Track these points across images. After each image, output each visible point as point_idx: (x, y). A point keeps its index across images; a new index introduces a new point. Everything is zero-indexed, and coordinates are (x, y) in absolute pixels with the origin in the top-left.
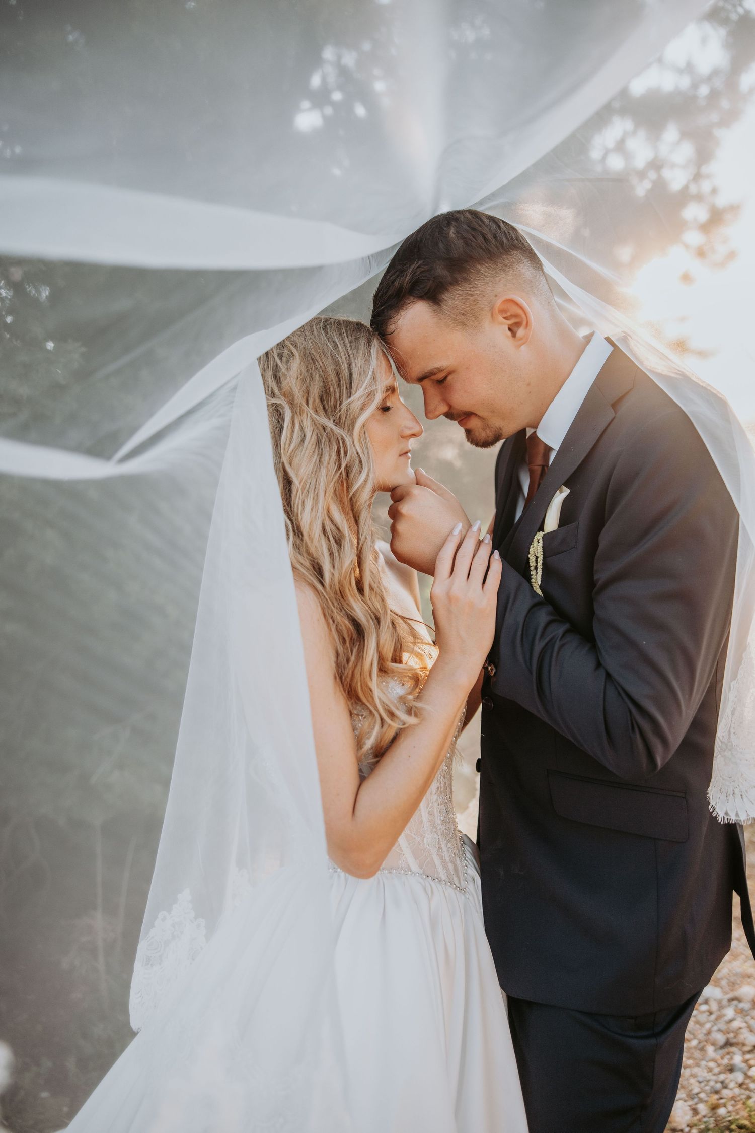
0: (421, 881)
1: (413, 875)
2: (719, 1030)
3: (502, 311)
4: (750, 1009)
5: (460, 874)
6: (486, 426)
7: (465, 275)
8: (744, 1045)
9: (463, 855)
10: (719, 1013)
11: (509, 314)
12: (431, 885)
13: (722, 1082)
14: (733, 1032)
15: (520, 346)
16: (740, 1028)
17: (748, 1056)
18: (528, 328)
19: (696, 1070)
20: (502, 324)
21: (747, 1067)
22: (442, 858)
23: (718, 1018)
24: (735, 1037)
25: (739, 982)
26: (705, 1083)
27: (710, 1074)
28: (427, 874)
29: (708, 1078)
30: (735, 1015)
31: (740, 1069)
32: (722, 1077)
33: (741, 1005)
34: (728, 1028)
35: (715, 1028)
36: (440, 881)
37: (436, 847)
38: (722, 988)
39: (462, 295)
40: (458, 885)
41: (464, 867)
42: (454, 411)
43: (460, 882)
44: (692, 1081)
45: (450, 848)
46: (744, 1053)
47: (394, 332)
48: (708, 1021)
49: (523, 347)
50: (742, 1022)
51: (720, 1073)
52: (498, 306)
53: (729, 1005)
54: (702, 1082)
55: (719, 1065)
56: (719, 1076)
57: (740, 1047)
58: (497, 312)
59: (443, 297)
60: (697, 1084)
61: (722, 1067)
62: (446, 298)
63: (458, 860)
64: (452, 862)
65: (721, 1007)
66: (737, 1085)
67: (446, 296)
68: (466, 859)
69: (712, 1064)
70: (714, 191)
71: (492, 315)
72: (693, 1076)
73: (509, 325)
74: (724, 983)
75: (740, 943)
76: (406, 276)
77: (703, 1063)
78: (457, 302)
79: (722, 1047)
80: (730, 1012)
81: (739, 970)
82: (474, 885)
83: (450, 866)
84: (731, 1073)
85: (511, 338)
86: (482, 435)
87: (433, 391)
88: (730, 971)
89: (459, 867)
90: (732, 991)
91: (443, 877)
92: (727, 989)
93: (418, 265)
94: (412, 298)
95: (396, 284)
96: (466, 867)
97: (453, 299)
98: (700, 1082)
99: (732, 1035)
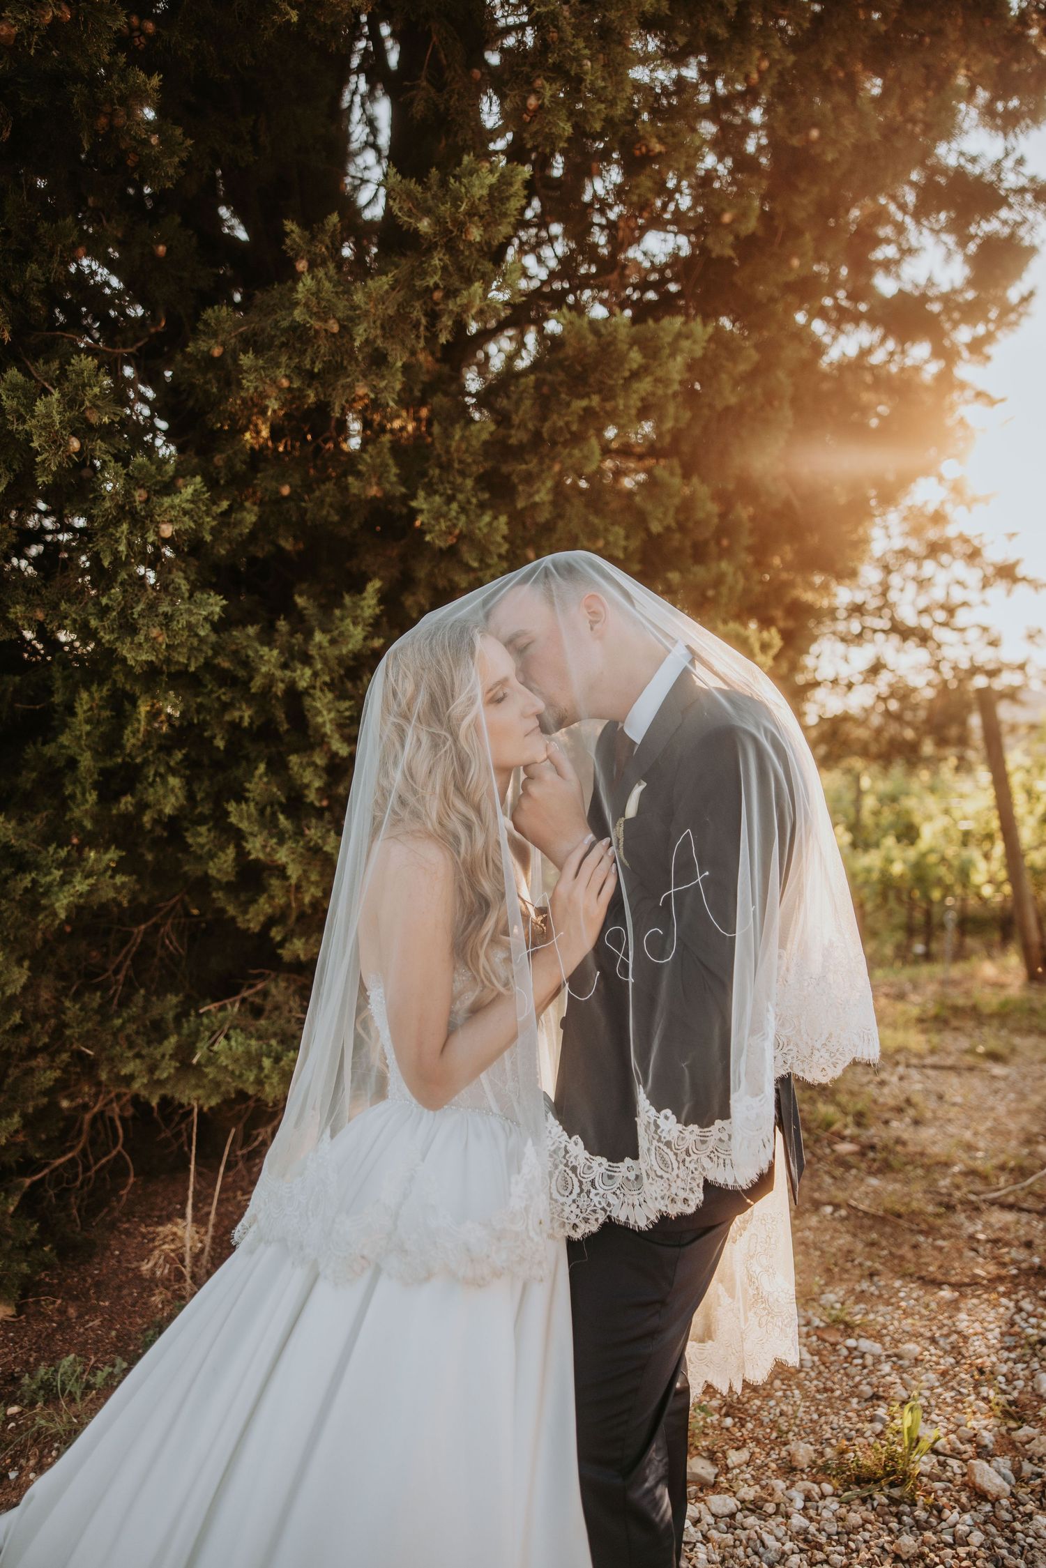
1: (494, 1115)
13: (857, 1431)
19: (832, 1418)
26: (840, 1430)
27: (847, 1422)
29: (844, 1426)
30: (891, 1371)
33: (900, 1362)
98: (834, 1429)
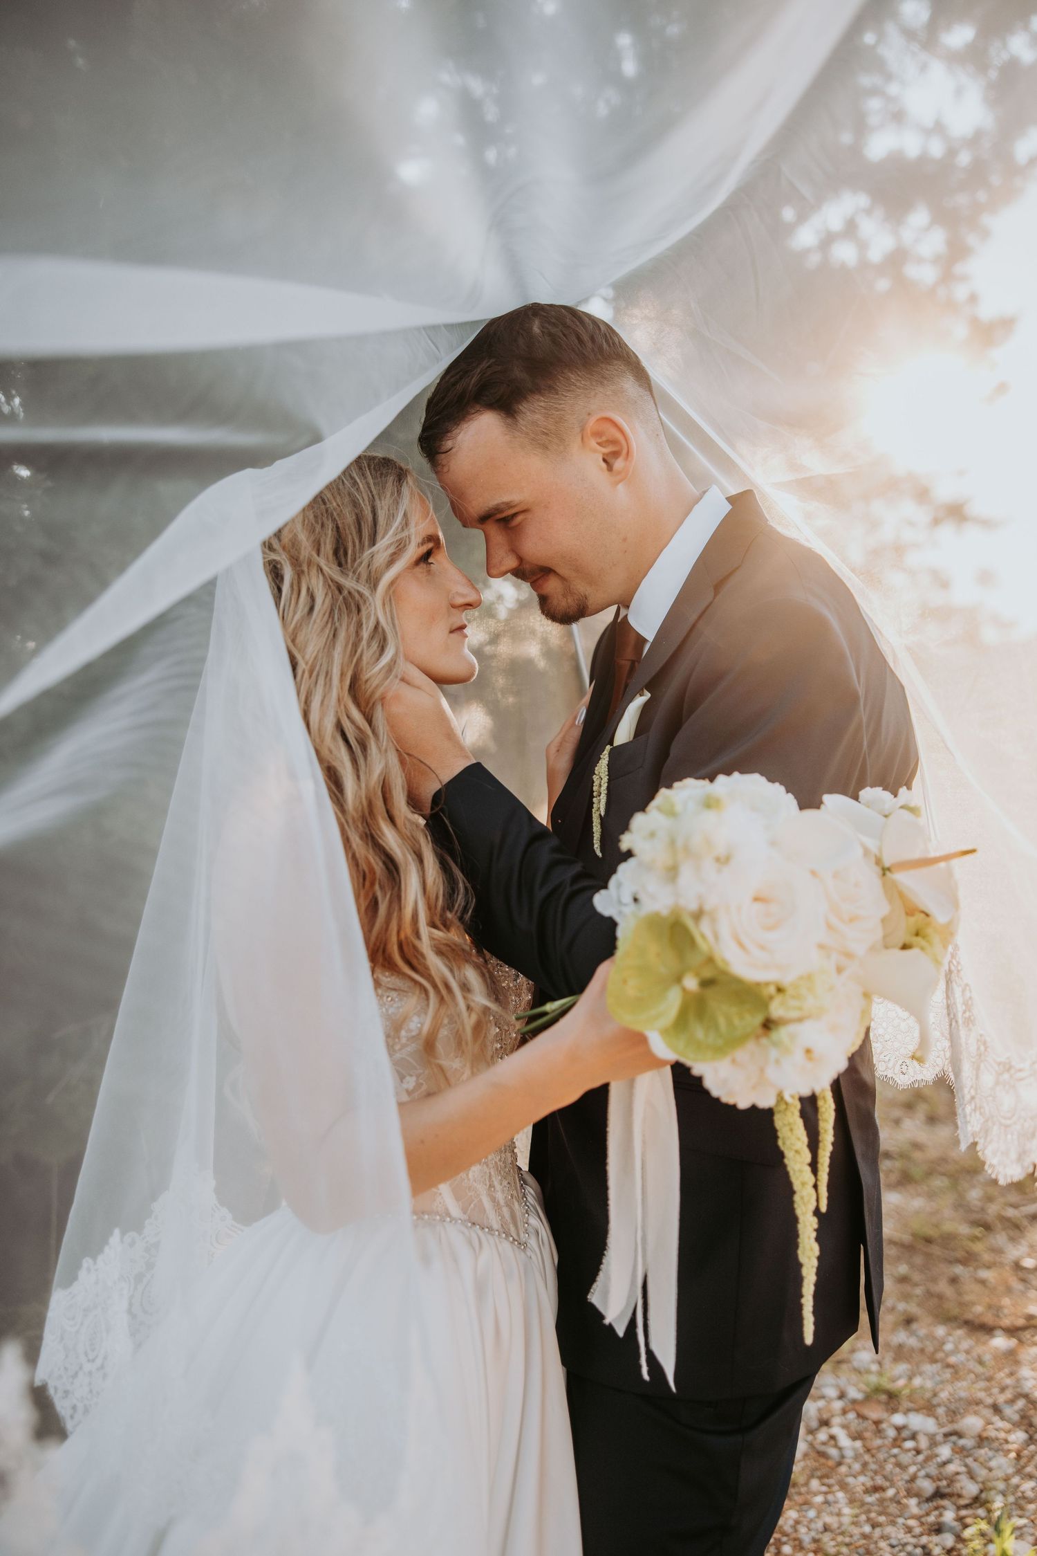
0: (466, 1231)
1: (453, 1222)
2: (928, 1476)
3: (597, 434)
4: (974, 1448)
5: (519, 1224)
6: (568, 591)
7: (550, 382)
8: (960, 1496)
9: (523, 1199)
10: (929, 1452)
11: (604, 439)
12: (478, 1235)
14: (946, 1479)
15: (617, 483)
16: (958, 1473)
17: (963, 1513)
18: (629, 459)
19: (889, 1530)
20: (595, 451)
21: (960, 1527)
22: (493, 1200)
23: (928, 1459)
24: (948, 1486)
25: (962, 1411)
26: (900, 1547)
27: (909, 1535)
28: (473, 1221)
29: (905, 1540)
30: (952, 1455)
31: (951, 1530)
32: (924, 1540)
33: (962, 1442)
34: (940, 1473)
35: (922, 1473)
36: (491, 1229)
37: (486, 1185)
38: (937, 1418)
39: (545, 408)
40: (516, 1238)
41: (524, 1215)
42: (527, 567)
43: (518, 1235)
44: (883, 1544)
45: (505, 1186)
46: (959, 1508)
47: (450, 450)
48: (914, 1464)
49: (620, 487)
50: (961, 1466)
51: (922, 1535)
52: (591, 425)
53: (945, 1442)
54: (897, 1546)
55: (922, 1524)
56: (920, 1538)
57: (953, 1499)
58: (589, 435)
59: (521, 407)
60: (888, 1549)
61: (926, 1527)
62: (524, 410)
63: (516, 1204)
64: (507, 1205)
65: (933, 1443)
66: (944, 1552)
67: (524, 407)
68: (528, 1204)
69: (912, 1523)
70: (973, 298)
71: (582, 438)
72: (884, 1537)
73: (604, 454)
74: (941, 1411)
75: (969, 1357)
76: (472, 378)
77: (900, 1520)
78: (537, 416)
79: (929, 1500)
80: (945, 1452)
81: (963, 1394)
82: (538, 1240)
83: (505, 1211)
84: (937, 1535)
85: (606, 473)
86: (562, 603)
87: (498, 537)
88: (950, 1394)
89: (518, 1214)
90: (952, 1422)
91: (496, 1226)
92: (945, 1420)
93: (489, 364)
94: (478, 407)
95: (459, 387)
96: (527, 1215)
97: (533, 412)
98: (893, 1547)
99: (944, 1483)
